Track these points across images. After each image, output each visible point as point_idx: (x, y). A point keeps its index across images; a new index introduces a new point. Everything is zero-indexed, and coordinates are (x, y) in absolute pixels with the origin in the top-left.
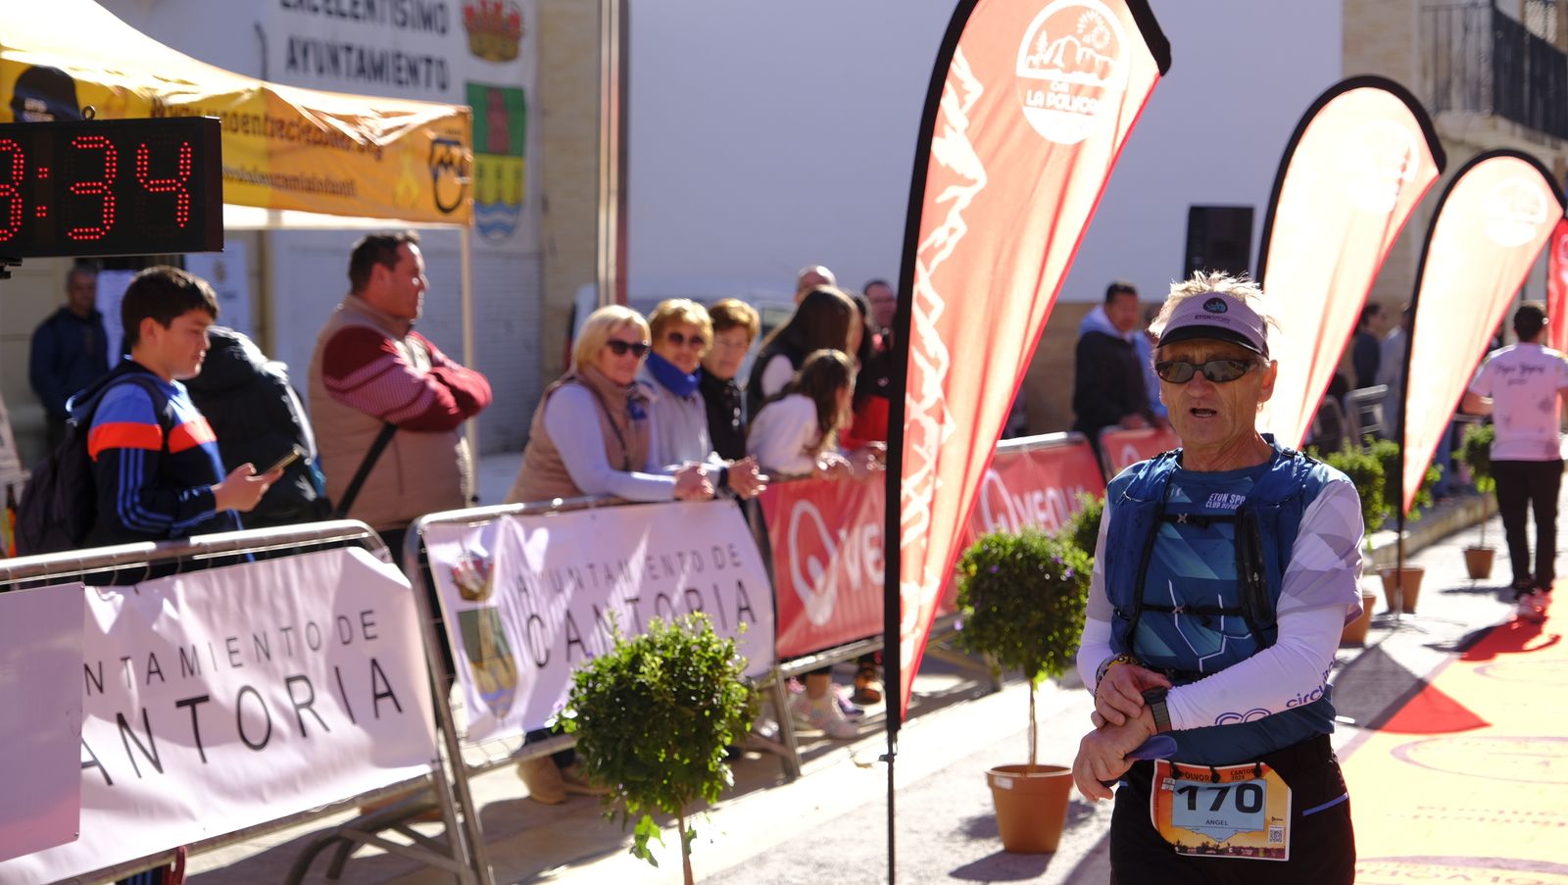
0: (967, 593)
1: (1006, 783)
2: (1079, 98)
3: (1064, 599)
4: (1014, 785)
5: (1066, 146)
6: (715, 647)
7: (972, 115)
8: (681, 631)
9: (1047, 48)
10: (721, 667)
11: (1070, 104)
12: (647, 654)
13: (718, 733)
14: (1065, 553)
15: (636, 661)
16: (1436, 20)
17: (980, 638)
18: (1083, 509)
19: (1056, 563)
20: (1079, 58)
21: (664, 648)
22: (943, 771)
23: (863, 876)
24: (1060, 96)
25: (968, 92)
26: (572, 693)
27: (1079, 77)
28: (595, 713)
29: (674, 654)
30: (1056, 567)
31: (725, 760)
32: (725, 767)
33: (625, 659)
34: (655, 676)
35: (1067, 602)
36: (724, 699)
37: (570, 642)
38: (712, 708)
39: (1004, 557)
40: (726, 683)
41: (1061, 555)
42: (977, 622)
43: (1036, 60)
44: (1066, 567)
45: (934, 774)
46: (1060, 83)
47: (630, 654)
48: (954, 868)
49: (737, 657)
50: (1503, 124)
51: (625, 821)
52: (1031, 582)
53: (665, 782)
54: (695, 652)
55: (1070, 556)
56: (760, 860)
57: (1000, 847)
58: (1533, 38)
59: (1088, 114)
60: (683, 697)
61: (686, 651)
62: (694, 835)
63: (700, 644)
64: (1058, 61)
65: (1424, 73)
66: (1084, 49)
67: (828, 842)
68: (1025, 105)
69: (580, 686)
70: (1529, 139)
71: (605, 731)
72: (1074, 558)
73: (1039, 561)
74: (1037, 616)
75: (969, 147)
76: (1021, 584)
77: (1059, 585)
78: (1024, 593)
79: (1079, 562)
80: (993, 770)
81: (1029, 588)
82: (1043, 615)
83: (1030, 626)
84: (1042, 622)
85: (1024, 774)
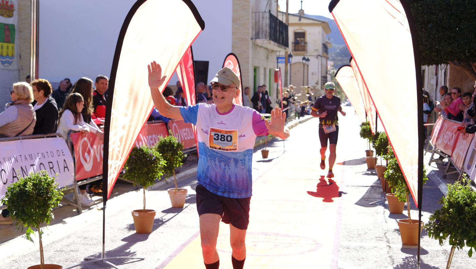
0: (126, 163)
1: (137, 215)
3: (153, 165)
4: (139, 215)
6: (49, 180)
8: (39, 175)
10: (51, 185)
12: (28, 182)
13: (50, 204)
14: (153, 152)
15: (25, 184)
16: (256, 15)
17: (130, 175)
18: (160, 140)
19: (151, 155)
21: (33, 180)
22: (122, 211)
23: (97, 241)
26: (6, 193)
28: (13, 199)
29: (36, 182)
30: (151, 156)
31: (52, 212)
32: (52, 214)
33: (22, 183)
34: (30, 188)
36: (52, 194)
37: (14, 177)
38: (48, 197)
39: (136, 153)
40: (52, 190)
41: (152, 153)
42: (130, 171)
44: (153, 156)
47: (23, 182)
48: (123, 238)
49: (55, 183)
50: (272, 42)
51: (23, 229)
52: (144, 160)
53: (34, 218)
54: (43, 181)
55: (155, 153)
56: (69, 237)
57: (135, 232)
58: (280, 21)
60: (39, 195)
61: (40, 181)
62: (43, 233)
63: (44, 179)
65: (253, 29)
67: (88, 231)
69: (9, 191)
70: (279, 47)
71: (16, 204)
72: (156, 154)
73: (146, 155)
74: (146, 169)
76: (141, 161)
77: (152, 161)
78: (142, 163)
79: (157, 155)
80: (133, 211)
81: (143, 162)
82: (147, 169)
83: (143, 172)
84: (147, 171)
85: (142, 212)
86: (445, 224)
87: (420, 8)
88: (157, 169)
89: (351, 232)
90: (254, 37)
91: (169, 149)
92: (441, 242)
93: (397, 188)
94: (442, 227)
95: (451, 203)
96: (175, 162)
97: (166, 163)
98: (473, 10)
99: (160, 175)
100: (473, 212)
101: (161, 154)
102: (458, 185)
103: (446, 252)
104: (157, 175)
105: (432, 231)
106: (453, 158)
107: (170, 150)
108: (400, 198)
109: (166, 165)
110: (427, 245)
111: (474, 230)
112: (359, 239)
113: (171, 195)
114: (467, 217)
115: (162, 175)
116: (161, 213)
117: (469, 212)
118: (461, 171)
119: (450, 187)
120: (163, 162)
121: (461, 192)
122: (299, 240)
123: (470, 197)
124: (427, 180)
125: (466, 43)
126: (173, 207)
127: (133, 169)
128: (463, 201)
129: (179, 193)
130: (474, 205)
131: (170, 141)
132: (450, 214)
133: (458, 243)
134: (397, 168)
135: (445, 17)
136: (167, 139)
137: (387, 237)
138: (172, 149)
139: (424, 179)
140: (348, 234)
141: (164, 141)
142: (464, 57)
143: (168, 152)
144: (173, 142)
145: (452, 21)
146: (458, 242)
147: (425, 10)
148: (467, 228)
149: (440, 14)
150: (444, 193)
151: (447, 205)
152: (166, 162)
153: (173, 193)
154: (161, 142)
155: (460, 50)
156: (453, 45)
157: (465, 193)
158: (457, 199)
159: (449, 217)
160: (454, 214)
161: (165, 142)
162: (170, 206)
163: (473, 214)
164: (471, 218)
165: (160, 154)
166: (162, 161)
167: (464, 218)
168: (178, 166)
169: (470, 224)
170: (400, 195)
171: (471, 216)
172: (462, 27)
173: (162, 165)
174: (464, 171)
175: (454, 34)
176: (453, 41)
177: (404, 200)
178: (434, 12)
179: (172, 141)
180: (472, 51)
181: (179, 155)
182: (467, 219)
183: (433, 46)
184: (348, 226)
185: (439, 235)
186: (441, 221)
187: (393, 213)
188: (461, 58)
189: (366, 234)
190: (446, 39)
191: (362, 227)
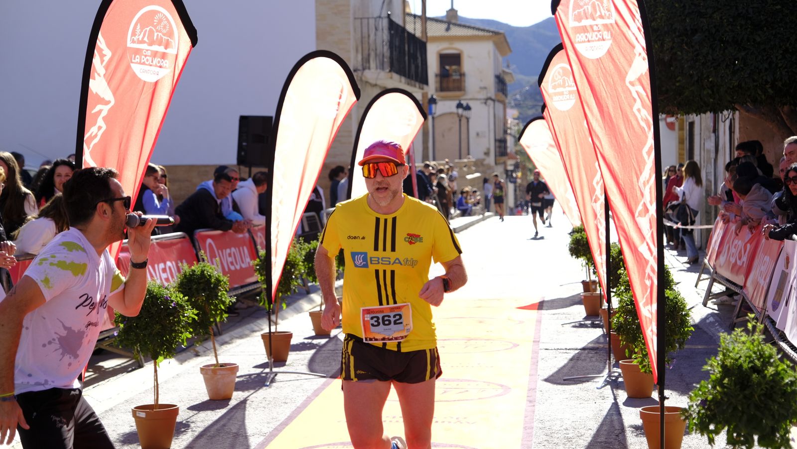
1: (143, 415)
2: (156, 59)
3: (171, 318)
4: (146, 415)
5: (151, 83)
7: (107, 68)
9: (141, 33)
11: (152, 62)
14: (171, 294)
16: (361, 23)
17: (127, 340)
18: (182, 271)
19: (167, 299)
20: (155, 38)
22: (111, 410)
24: (147, 57)
25: (105, 55)
27: (155, 48)
30: (167, 301)
35: (173, 320)
41: (169, 295)
42: (126, 331)
43: (135, 38)
44: (172, 301)
45: (106, 411)
46: (147, 50)
50: (396, 76)
52: (154, 310)
55: (174, 295)
58: (409, 33)
59: (160, 67)
64: (146, 39)
65: (357, 51)
66: (157, 33)
68: (132, 62)
70: (408, 84)
72: (177, 297)
73: (158, 299)
74: (158, 327)
75: (106, 84)
76: (148, 311)
77: (169, 311)
78: (150, 316)
79: (179, 299)
80: (135, 408)
81: (152, 313)
82: (161, 326)
83: (153, 333)
84: (160, 330)
85: (152, 410)
86: (716, 407)
87: (677, 5)
88: (179, 326)
89: (553, 435)
90: (360, 68)
91: (201, 288)
92: (711, 441)
93: (636, 347)
94: (713, 414)
95: (728, 369)
96: (214, 313)
97: (196, 315)
98: (779, 7)
99: (185, 338)
100: (767, 383)
101: (186, 298)
102: (739, 335)
104: (179, 338)
105: (694, 421)
106: (747, 290)
107: (204, 290)
108: (642, 367)
109: (196, 318)
111: (771, 418)
112: (567, 446)
113: (207, 376)
114: (756, 393)
115: (190, 336)
116: (189, 411)
117: (759, 384)
119: (725, 338)
120: (191, 313)
121: (745, 348)
123: (761, 356)
124: (692, 330)
125: (766, 70)
126: (210, 400)
127: (133, 326)
128: (749, 363)
129: (221, 372)
130: (768, 371)
131: (203, 272)
132: (725, 387)
133: (742, 440)
135: (725, 21)
136: (197, 268)
138: (207, 288)
139: (686, 329)
140: (547, 438)
141: (191, 273)
142: (763, 97)
143: (198, 294)
144: (209, 273)
145: (739, 28)
146: (742, 438)
148: (757, 413)
149: (715, 15)
151: (720, 372)
152: (196, 312)
153: (210, 373)
154: (185, 275)
155: (755, 84)
156: (742, 74)
157: (751, 349)
158: (737, 360)
159: (725, 393)
160: (733, 387)
161: (194, 274)
162: (204, 397)
163: (767, 386)
164: (765, 395)
165: (184, 297)
166: (189, 310)
167: (752, 395)
168: (218, 319)
169: (763, 405)
170: (643, 360)
171: (764, 390)
172: (758, 39)
173: (188, 318)
174: (766, 313)
175: (743, 54)
178: (702, 11)
179: (205, 272)
180: (780, 84)
181: (220, 298)
182: (756, 397)
183: (705, 76)
184: (547, 424)
185: (708, 428)
186: (710, 401)
187: (633, 398)
188: (759, 98)
189: (582, 438)
190: (729, 63)
191: (573, 424)
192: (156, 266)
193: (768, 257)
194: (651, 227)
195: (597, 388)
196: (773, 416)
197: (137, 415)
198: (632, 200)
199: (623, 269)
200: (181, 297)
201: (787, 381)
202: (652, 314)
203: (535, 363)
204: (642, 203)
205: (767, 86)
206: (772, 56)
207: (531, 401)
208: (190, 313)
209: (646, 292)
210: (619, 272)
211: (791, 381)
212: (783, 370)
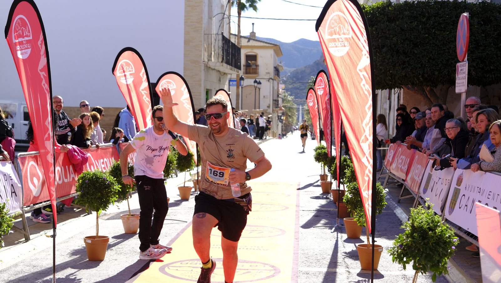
0: (79, 188)
1: (90, 241)
4: (92, 242)
10: (1, 211)
16: (208, 37)
17: (83, 201)
30: (104, 180)
35: (108, 190)
36: (2, 221)
39: (89, 178)
40: (3, 216)
41: (106, 177)
42: (82, 196)
44: (107, 181)
45: (70, 238)
49: (6, 208)
50: (225, 65)
52: (97, 185)
55: (108, 177)
56: (16, 265)
57: (87, 259)
58: (232, 43)
65: (205, 50)
67: (37, 259)
70: (231, 69)
72: (110, 178)
73: (100, 179)
74: (99, 194)
76: (94, 186)
77: (105, 186)
79: (111, 179)
80: (86, 237)
81: (97, 187)
82: (101, 194)
83: (97, 197)
84: (100, 196)
85: (95, 239)
86: (409, 249)
87: (374, 33)
88: (111, 194)
89: (309, 257)
90: (206, 60)
92: (404, 267)
93: (356, 212)
94: (406, 252)
95: (415, 228)
97: (120, 188)
98: (427, 35)
99: (114, 200)
100: (437, 237)
102: (421, 209)
103: (405, 277)
104: (111, 201)
105: (395, 256)
106: (407, 182)
108: (358, 223)
109: (120, 190)
110: (386, 270)
111: (438, 255)
112: (317, 264)
113: (124, 221)
114: (431, 242)
115: (116, 199)
117: (433, 237)
118: (416, 195)
119: (413, 211)
121: (424, 217)
122: (257, 266)
123: (433, 221)
124: (386, 204)
125: (420, 68)
126: (125, 233)
127: (86, 193)
128: (427, 226)
129: (133, 219)
130: (437, 230)
132: (414, 238)
133: (421, 268)
134: (357, 192)
135: (399, 41)
137: (346, 262)
139: (383, 203)
142: (417, 82)
145: (406, 45)
146: (421, 266)
147: (380, 34)
148: (431, 253)
149: (394, 38)
150: (400, 218)
151: (411, 230)
152: (120, 186)
153: (126, 219)
155: (414, 75)
156: (407, 69)
157: (428, 217)
158: (420, 223)
159: (413, 241)
160: (418, 238)
161: (119, 166)
162: (123, 232)
163: (436, 238)
164: (435, 243)
165: (114, 178)
166: (117, 185)
167: (428, 243)
169: (434, 248)
170: (359, 219)
171: (435, 240)
172: (416, 52)
173: (116, 189)
174: (420, 195)
175: (408, 59)
176: (407, 65)
177: (363, 224)
178: (388, 36)
182: (430, 244)
183: (388, 70)
184: (306, 252)
185: (403, 260)
186: (405, 246)
187: (350, 238)
188: (415, 83)
189: (325, 259)
190: (400, 63)
191: (320, 252)
192: (99, 161)
193: (420, 166)
194: (369, 149)
195: (331, 232)
196: (439, 255)
197: (87, 241)
198: (358, 133)
199: (347, 169)
200: (112, 178)
201: (447, 236)
202: (368, 196)
203: (298, 218)
204: (364, 135)
205: (420, 76)
206: (423, 61)
207: (297, 239)
208: (117, 187)
209: (365, 183)
210: (345, 171)
211: (449, 236)
212: (445, 229)
